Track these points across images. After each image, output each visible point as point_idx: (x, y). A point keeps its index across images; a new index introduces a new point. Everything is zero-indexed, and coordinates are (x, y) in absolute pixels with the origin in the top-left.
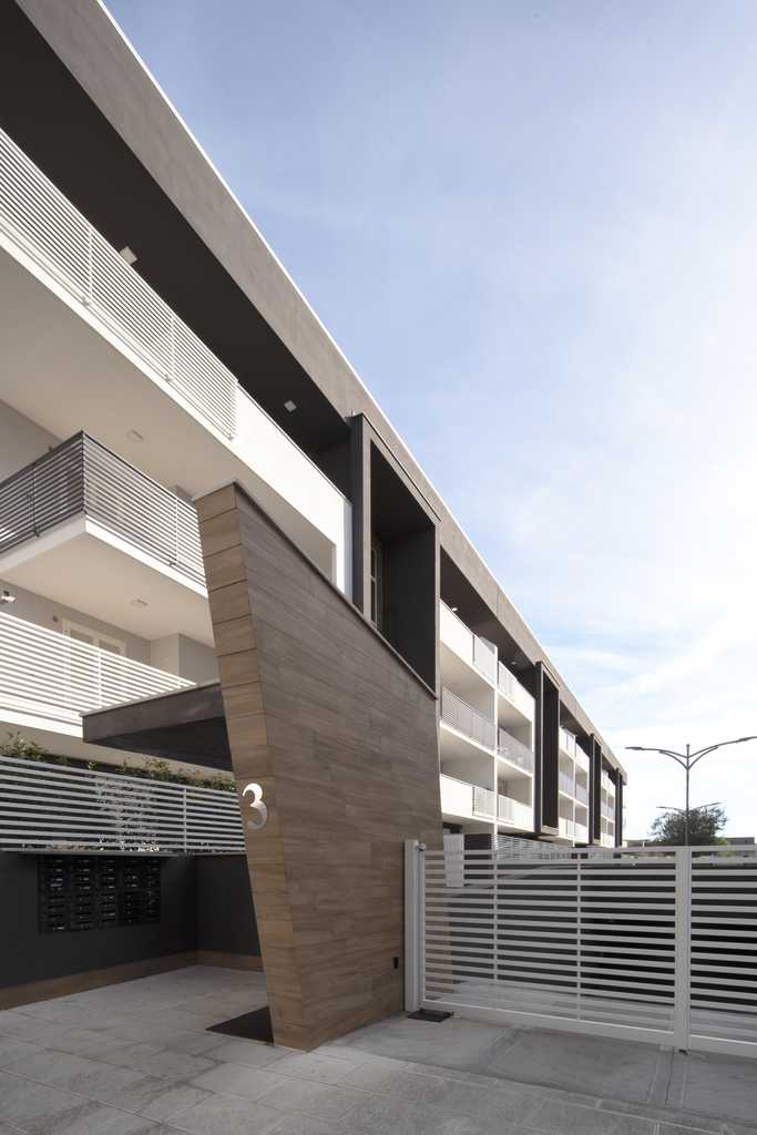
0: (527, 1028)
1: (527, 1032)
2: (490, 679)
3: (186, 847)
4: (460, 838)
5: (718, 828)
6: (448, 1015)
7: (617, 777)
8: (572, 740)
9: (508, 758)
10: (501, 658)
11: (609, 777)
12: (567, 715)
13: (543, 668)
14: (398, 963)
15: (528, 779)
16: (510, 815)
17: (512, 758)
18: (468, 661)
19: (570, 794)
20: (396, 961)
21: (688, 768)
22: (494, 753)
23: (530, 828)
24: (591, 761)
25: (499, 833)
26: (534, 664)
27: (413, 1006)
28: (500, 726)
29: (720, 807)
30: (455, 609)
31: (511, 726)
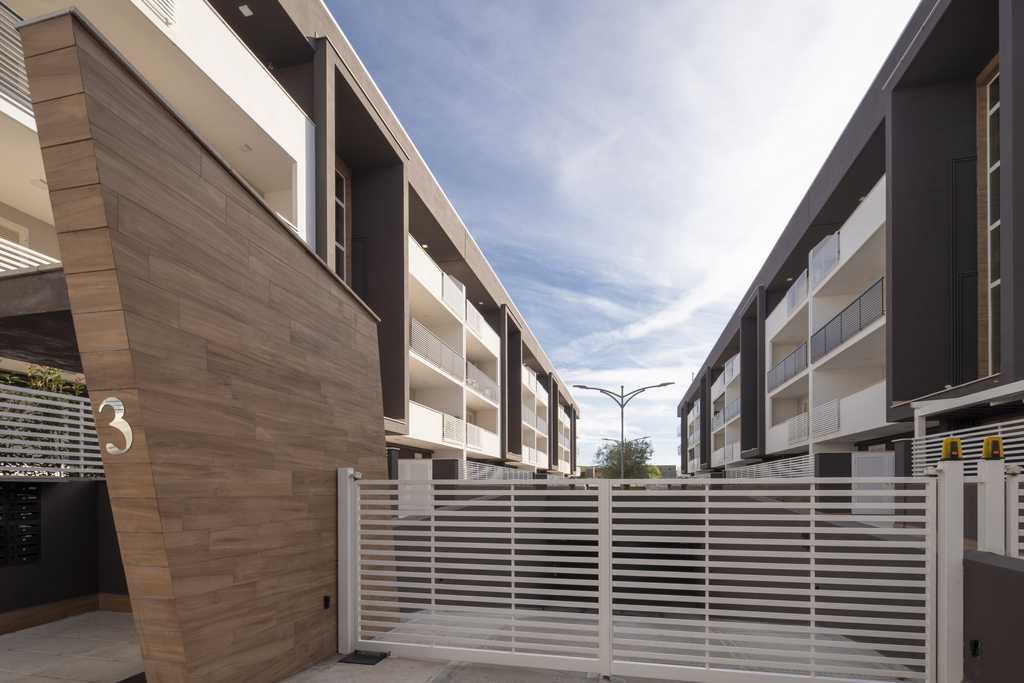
0: (463, 664)
1: (464, 668)
2: (459, 316)
3: (82, 470)
4: (429, 463)
5: (647, 458)
6: (384, 656)
7: (571, 411)
8: (534, 378)
9: (475, 389)
10: (469, 297)
11: (565, 411)
12: (529, 355)
13: (507, 310)
14: (330, 602)
15: (496, 409)
16: (479, 441)
17: (480, 390)
18: (437, 295)
19: (532, 425)
20: (327, 600)
21: (622, 406)
22: (462, 384)
23: (497, 454)
24: (550, 397)
25: (468, 459)
26: (499, 305)
27: (346, 648)
28: (468, 359)
29: (647, 440)
30: (425, 246)
31: (478, 361)
